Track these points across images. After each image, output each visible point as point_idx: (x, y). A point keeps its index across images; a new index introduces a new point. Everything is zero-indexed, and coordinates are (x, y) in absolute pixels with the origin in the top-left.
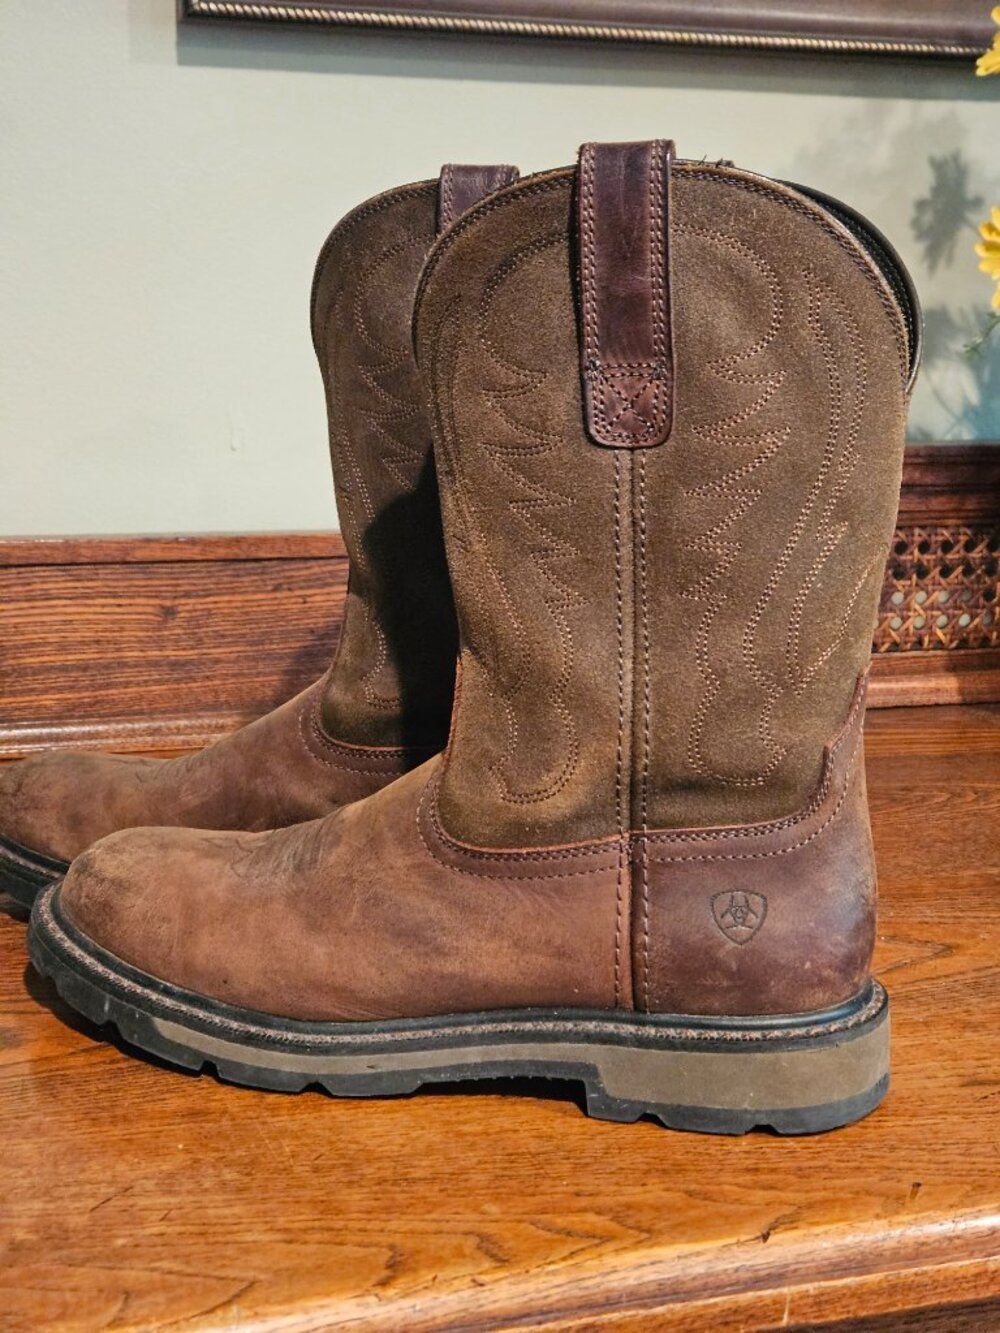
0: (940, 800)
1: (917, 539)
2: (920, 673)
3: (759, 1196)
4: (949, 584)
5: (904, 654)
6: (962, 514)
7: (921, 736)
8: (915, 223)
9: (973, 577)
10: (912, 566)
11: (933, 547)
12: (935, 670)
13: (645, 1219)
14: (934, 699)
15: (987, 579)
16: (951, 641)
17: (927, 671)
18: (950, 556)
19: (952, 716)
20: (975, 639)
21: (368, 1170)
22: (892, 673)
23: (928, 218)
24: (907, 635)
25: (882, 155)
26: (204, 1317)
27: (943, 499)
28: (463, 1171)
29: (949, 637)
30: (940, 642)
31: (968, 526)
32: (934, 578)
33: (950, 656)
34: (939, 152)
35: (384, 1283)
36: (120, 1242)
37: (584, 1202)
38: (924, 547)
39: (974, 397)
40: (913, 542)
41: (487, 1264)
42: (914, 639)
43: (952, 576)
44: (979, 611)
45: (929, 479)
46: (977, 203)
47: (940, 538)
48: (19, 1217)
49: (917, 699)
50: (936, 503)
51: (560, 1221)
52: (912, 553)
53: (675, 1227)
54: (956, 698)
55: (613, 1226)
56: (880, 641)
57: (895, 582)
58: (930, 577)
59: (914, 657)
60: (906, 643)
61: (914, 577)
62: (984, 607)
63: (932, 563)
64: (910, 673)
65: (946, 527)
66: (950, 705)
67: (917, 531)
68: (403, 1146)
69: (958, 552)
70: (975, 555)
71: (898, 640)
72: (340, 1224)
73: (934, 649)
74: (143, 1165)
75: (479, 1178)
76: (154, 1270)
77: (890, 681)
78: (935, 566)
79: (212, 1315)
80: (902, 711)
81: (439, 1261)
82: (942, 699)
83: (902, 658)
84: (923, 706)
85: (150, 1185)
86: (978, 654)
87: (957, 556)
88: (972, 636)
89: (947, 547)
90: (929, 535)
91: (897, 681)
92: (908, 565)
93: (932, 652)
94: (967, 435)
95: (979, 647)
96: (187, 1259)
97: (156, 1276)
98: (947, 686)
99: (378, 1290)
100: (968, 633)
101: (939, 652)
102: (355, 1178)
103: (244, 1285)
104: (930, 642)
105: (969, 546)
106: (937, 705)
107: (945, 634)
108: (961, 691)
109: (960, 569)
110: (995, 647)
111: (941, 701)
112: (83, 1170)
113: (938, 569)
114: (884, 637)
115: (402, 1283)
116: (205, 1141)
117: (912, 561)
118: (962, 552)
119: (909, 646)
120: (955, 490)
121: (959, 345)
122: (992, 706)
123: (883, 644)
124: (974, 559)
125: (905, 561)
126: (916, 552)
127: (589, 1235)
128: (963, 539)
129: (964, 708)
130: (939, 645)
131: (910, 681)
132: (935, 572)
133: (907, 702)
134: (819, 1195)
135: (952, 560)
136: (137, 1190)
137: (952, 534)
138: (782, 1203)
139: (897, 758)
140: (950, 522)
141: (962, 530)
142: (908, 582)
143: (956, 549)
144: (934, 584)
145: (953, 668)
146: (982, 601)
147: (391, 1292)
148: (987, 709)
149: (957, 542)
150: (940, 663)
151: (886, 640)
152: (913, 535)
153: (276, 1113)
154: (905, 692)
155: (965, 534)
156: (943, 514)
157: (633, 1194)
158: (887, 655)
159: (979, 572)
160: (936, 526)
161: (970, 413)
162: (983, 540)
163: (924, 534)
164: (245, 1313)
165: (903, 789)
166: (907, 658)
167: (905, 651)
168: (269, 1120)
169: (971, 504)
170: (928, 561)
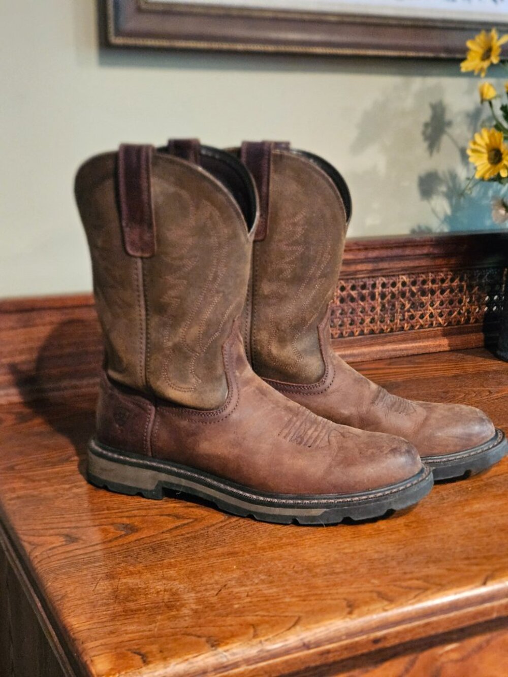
0: (461, 397)
1: (430, 278)
2: (432, 337)
3: (475, 568)
4: (444, 297)
5: (425, 330)
6: (448, 266)
7: (439, 367)
8: (424, 133)
9: (454, 294)
10: (429, 290)
11: (437, 281)
12: (438, 336)
13: (437, 580)
14: (439, 349)
15: (459, 294)
16: (445, 323)
17: (435, 336)
18: (444, 285)
19: (447, 357)
20: (455, 321)
21: (318, 570)
22: (420, 339)
23: (429, 131)
24: (427, 321)
25: (409, 103)
26: (288, 632)
27: (441, 260)
28: (355, 568)
29: (444, 321)
30: (440, 323)
31: (451, 271)
32: (437, 295)
33: (443, 329)
34: (434, 101)
35: (350, 613)
36: (236, 606)
37: (408, 576)
38: (433, 282)
39: (449, 211)
40: (428, 280)
41: (386, 603)
42: (430, 323)
43: (445, 294)
44: (456, 309)
45: (436, 251)
46: (450, 124)
47: (440, 277)
48: (188, 600)
49: (432, 350)
50: (439, 262)
51: (404, 584)
52: (428, 285)
53: (449, 583)
54: (448, 349)
55: (426, 584)
56: (415, 324)
57: (421, 298)
58: (436, 294)
59: (429, 331)
60: (426, 325)
61: (430, 295)
62: (458, 307)
63: (437, 289)
64: (428, 338)
65: (442, 272)
66: (444, 352)
67: (430, 274)
68: (325, 560)
69: (447, 283)
70: (455, 284)
71: (423, 323)
72: (319, 592)
73: (438, 327)
74: (225, 575)
75: (363, 570)
76: (257, 615)
77: (420, 342)
78: (438, 290)
79: (290, 631)
80: (426, 355)
81: (366, 603)
82: (442, 349)
83: (424, 332)
84: (434, 353)
85: (233, 583)
86: (456, 328)
87: (447, 285)
88: (453, 320)
89: (443, 281)
90: (435, 276)
91: (423, 342)
92: (427, 290)
93: (436, 329)
94: (446, 229)
95: (456, 325)
96: (267, 610)
97: (259, 618)
98: (443, 343)
99: (348, 616)
100: (452, 319)
101: (439, 328)
102: (314, 574)
103: (296, 618)
104: (436, 323)
105: (452, 280)
106: (440, 352)
107: (442, 320)
108: (449, 345)
109: (448, 291)
110: (463, 325)
111: (441, 350)
112: (202, 580)
113: (439, 291)
114: (417, 322)
115: (356, 612)
116: (244, 564)
117: (428, 288)
118: (449, 283)
119: (427, 326)
120: (446, 256)
121: (443, 188)
122: (463, 351)
123: (417, 325)
124: (454, 286)
125: (425, 288)
126: (430, 284)
127: (418, 588)
128: (449, 277)
129: (451, 353)
130: (440, 325)
131: (428, 341)
132: (438, 293)
133: (427, 351)
134: (498, 566)
135: (445, 287)
136: (228, 585)
137: (445, 275)
138: (485, 570)
139: (435, 378)
140: (444, 269)
141: (449, 273)
142: (427, 298)
143: (446, 282)
144: (437, 298)
145: (445, 334)
146: (457, 304)
147: (354, 616)
148: (461, 353)
149: (447, 278)
150: (439, 333)
151: (418, 324)
152: (428, 276)
153: (265, 551)
154: (426, 347)
155: (450, 274)
156: (441, 266)
157: (426, 571)
158: (418, 330)
159: (456, 291)
160: (438, 272)
161: (448, 219)
162: (457, 277)
163: (433, 275)
164: (303, 629)
165: (444, 392)
166: (426, 332)
167: (425, 328)
168: (264, 554)
169: (453, 261)
170: (435, 288)
